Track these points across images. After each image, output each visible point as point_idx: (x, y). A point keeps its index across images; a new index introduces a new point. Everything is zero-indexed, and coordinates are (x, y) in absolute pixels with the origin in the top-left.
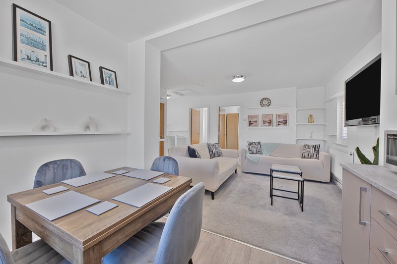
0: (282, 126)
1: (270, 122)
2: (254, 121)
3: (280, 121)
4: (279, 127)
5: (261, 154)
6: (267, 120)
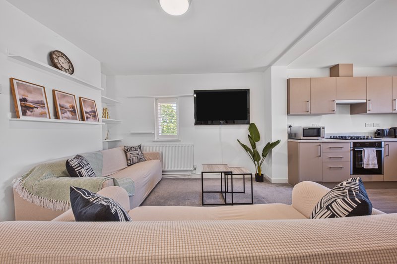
0: (91, 120)
1: (74, 112)
2: (38, 103)
3: (87, 110)
6: (68, 105)
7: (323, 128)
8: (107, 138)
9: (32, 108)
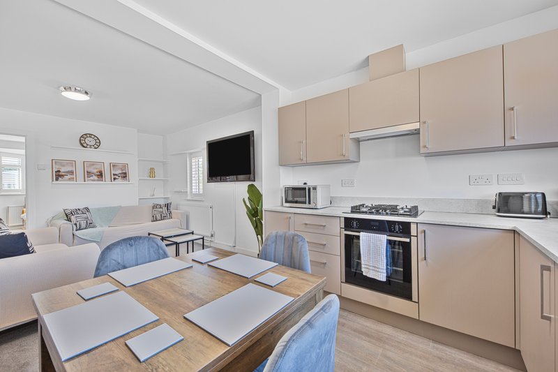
0: (119, 181)
1: (100, 175)
2: (68, 172)
3: (117, 173)
4: (116, 182)
5: (94, 227)
6: (95, 171)
7: (315, 188)
8: (153, 195)
9: (63, 176)
